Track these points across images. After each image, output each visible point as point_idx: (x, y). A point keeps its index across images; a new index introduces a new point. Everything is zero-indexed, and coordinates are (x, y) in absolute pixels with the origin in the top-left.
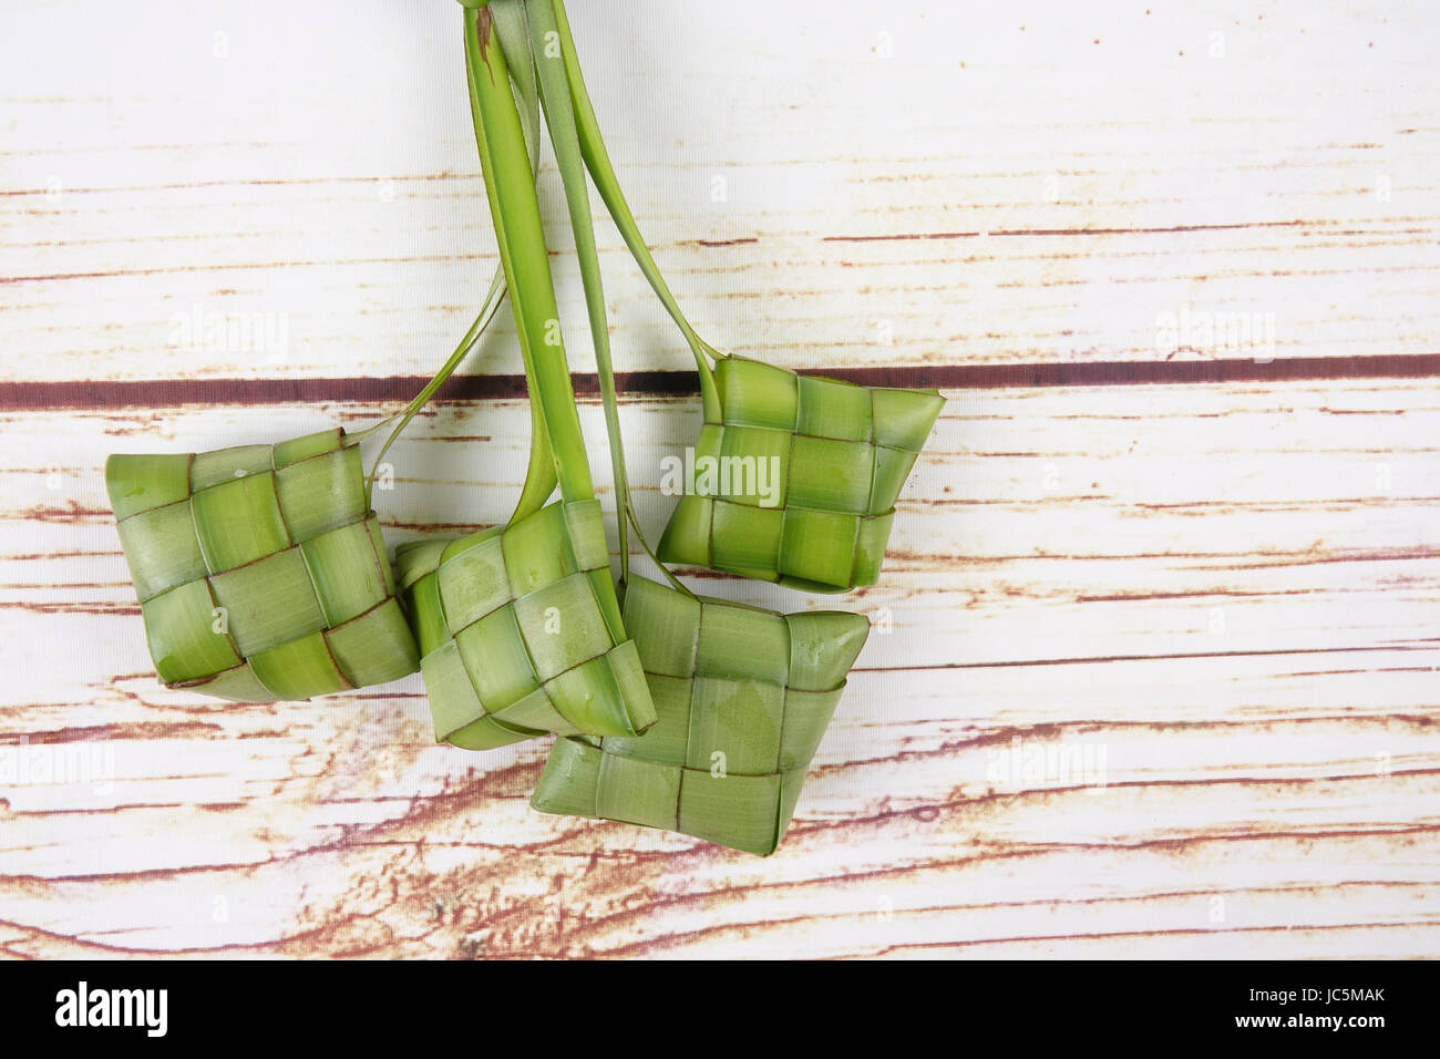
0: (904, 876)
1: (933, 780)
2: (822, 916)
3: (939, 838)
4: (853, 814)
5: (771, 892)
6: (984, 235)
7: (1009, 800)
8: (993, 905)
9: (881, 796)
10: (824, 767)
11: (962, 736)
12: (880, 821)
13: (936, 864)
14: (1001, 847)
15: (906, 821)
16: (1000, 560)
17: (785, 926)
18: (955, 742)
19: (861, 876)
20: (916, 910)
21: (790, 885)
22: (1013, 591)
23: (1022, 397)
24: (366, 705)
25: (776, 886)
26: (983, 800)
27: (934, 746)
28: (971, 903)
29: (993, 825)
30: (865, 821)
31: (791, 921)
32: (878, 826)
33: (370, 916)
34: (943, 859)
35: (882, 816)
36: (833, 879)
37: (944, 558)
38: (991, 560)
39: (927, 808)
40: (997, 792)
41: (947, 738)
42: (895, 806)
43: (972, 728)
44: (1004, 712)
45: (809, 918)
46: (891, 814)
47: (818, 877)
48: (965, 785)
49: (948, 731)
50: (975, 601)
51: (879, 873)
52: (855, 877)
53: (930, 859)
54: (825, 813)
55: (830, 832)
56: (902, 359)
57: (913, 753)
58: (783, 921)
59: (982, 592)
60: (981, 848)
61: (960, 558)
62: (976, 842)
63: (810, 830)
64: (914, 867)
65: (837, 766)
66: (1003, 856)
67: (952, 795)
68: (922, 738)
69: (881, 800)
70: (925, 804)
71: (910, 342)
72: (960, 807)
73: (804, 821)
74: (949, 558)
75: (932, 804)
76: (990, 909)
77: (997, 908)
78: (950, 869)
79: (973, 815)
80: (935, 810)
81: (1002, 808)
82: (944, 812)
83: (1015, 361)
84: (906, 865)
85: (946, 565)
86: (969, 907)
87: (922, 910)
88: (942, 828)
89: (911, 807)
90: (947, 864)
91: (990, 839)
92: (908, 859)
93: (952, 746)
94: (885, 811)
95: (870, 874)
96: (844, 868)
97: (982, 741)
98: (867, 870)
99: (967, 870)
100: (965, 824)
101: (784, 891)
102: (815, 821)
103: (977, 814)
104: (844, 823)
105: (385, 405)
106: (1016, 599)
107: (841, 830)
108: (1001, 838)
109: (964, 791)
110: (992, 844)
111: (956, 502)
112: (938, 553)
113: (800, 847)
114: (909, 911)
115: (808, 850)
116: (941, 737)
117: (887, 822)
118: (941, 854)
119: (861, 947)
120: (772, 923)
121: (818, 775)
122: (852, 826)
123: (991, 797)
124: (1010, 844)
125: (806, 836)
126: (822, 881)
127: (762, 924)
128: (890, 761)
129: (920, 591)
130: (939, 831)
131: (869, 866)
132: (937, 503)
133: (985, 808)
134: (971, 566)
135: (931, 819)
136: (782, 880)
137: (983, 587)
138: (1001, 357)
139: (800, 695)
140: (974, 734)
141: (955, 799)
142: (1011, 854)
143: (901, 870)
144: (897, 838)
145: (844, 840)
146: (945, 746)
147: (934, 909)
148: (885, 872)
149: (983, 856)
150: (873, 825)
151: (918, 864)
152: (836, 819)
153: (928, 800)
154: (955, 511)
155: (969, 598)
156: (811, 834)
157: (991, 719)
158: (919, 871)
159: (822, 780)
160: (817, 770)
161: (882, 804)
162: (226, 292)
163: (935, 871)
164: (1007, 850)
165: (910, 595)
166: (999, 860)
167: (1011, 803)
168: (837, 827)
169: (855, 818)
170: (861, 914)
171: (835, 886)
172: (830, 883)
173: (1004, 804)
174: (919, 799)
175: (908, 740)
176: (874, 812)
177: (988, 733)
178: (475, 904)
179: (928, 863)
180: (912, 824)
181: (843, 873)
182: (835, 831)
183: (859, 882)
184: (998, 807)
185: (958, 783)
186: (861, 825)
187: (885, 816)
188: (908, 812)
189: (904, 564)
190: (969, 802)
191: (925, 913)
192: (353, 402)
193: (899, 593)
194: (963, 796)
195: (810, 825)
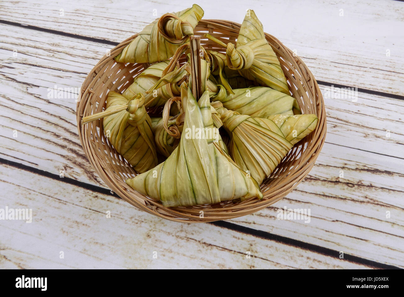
2: (315, 204)
3: (354, 193)
4: (327, 179)
5: (300, 192)
6: (369, 68)
7: (377, 188)
8: (372, 218)
9: (337, 177)
10: (320, 164)
11: (363, 168)
12: (336, 183)
13: (353, 200)
14: (374, 201)
16: (373, 129)
17: (303, 204)
18: (360, 168)
19: (329, 197)
21: (306, 192)
22: (377, 136)
23: (379, 98)
25: (302, 191)
26: (368, 186)
27: (354, 168)
28: (364, 215)
29: (372, 194)
31: (305, 202)
32: (335, 184)
34: (355, 199)
35: (336, 182)
36: (320, 195)
37: (358, 125)
38: (371, 128)
39: (351, 184)
40: (373, 185)
41: (357, 167)
42: (341, 180)
43: (365, 166)
44: (375, 164)
45: (311, 203)
46: (339, 182)
48: (363, 181)
49: (358, 165)
50: (366, 136)
51: (334, 197)
52: (326, 196)
54: (319, 176)
55: (320, 182)
56: (348, 84)
57: (347, 168)
58: (303, 202)
59: (368, 135)
60: (367, 200)
61: (362, 126)
62: (366, 198)
63: (314, 179)
64: (345, 199)
65: (324, 165)
66: (375, 204)
67: (359, 182)
68: (350, 165)
69: (336, 177)
70: (350, 182)
71: (351, 82)
72: (361, 186)
74: (359, 125)
75: (352, 183)
76: (370, 219)
77: (373, 219)
79: (365, 190)
80: (353, 185)
81: (375, 190)
82: (356, 186)
83: (377, 91)
84: (343, 198)
85: (358, 126)
86: (363, 216)
87: (347, 212)
88: (355, 190)
89: (345, 182)
90: (356, 201)
91: (371, 197)
93: (359, 169)
94: (337, 180)
95: (332, 197)
96: (323, 193)
97: (368, 170)
98: (330, 195)
99: (363, 204)
100: (363, 191)
101: (304, 194)
102: (315, 177)
103: (366, 189)
104: (325, 181)
106: (379, 139)
107: (324, 182)
108: (375, 199)
109: (362, 182)
110: (371, 199)
111: (361, 114)
112: (356, 123)
113: (311, 183)
115: (313, 185)
116: (356, 166)
117: (338, 184)
119: (327, 217)
120: (299, 201)
123: (371, 186)
124: (377, 201)
125: (313, 181)
126: (316, 194)
127: (296, 201)
128: (340, 168)
129: (351, 130)
130: (354, 191)
132: (356, 113)
133: (369, 189)
134: (365, 128)
135: (352, 187)
136: (304, 190)
137: (369, 134)
138: (373, 89)
140: (366, 168)
141: (359, 183)
142: (378, 204)
143: (342, 199)
145: (324, 185)
146: (357, 169)
147: (352, 213)
149: (368, 202)
150: (334, 183)
151: (347, 198)
152: (322, 179)
153: (351, 181)
154: (361, 116)
155: (364, 135)
156: (315, 180)
157: (371, 166)
158: (347, 200)
159: (319, 168)
160: (318, 164)
161: (337, 179)
163: (352, 202)
164: (376, 203)
165: (348, 130)
166: (374, 205)
167: (378, 189)
169: (328, 180)
170: (328, 207)
172: (319, 195)
173: (375, 189)
174: (348, 180)
175: (346, 164)
176: (334, 180)
177: (370, 169)
179: (350, 199)
180: (346, 187)
181: (323, 194)
182: (321, 182)
183: (328, 198)
184: (373, 189)
185: (361, 180)
188: (345, 183)
189: (347, 123)
190: (364, 185)
191: (348, 214)
193: (345, 129)
194: (362, 183)
195: (314, 178)
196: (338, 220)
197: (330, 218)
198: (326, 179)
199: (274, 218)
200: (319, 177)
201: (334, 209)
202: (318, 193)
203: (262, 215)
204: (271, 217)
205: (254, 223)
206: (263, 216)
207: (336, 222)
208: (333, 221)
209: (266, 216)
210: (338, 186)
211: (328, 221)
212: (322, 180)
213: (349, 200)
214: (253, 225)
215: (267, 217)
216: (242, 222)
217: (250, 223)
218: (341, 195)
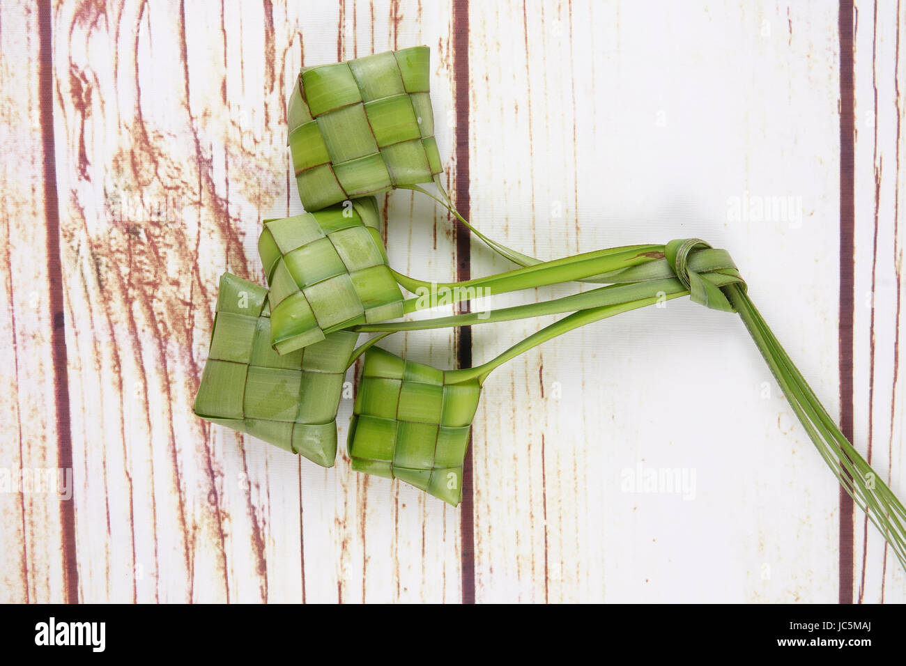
0: (175, 486)
1: (233, 502)
15: (209, 486)
20: (153, 494)
24: (283, 175)
30: (209, 462)
33: (156, 173)
47: (175, 435)
53: (185, 501)
73: (209, 426)
78: (179, 513)
92: (185, 488)
105: (454, 192)
114: (153, 489)
118: (188, 507)
121: (237, 434)
122: (206, 454)
131: (182, 465)
139: (290, 431)
144: (198, 481)
148: (177, 475)
162: (517, 108)
168: (206, 446)
171: (169, 445)
178: (162, 234)
186: (206, 460)
187: (212, 473)
192: (456, 175)
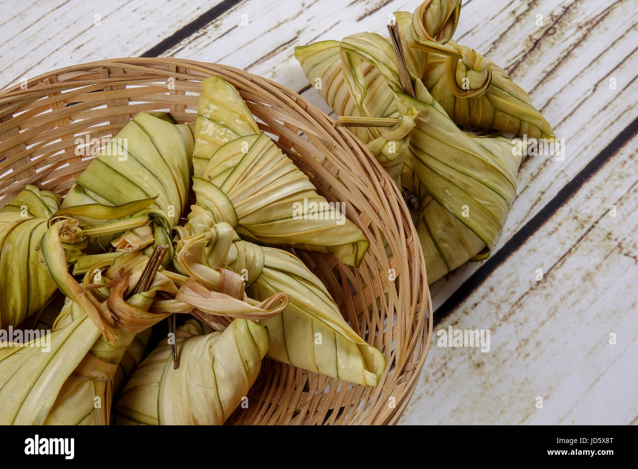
196: (596, 83)
197: (588, 91)
198: (524, 54)
199: (549, 162)
200: (517, 59)
201: (577, 76)
202: (541, 78)
203: (534, 174)
204: (545, 165)
205: (543, 193)
206: (538, 174)
207: (598, 88)
208: (594, 90)
209: (540, 169)
210: (545, 46)
211: (590, 96)
212: (521, 60)
213: (572, 50)
214: (544, 196)
215: (542, 169)
216: (532, 208)
217: (540, 199)
218: (561, 54)
